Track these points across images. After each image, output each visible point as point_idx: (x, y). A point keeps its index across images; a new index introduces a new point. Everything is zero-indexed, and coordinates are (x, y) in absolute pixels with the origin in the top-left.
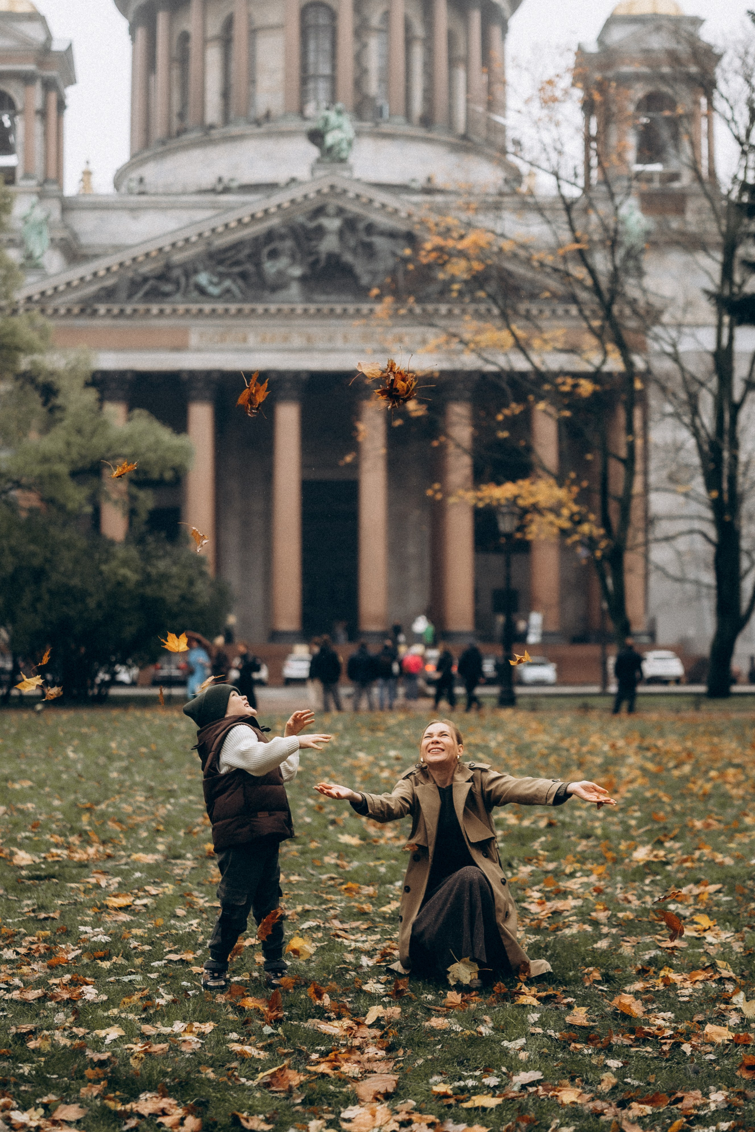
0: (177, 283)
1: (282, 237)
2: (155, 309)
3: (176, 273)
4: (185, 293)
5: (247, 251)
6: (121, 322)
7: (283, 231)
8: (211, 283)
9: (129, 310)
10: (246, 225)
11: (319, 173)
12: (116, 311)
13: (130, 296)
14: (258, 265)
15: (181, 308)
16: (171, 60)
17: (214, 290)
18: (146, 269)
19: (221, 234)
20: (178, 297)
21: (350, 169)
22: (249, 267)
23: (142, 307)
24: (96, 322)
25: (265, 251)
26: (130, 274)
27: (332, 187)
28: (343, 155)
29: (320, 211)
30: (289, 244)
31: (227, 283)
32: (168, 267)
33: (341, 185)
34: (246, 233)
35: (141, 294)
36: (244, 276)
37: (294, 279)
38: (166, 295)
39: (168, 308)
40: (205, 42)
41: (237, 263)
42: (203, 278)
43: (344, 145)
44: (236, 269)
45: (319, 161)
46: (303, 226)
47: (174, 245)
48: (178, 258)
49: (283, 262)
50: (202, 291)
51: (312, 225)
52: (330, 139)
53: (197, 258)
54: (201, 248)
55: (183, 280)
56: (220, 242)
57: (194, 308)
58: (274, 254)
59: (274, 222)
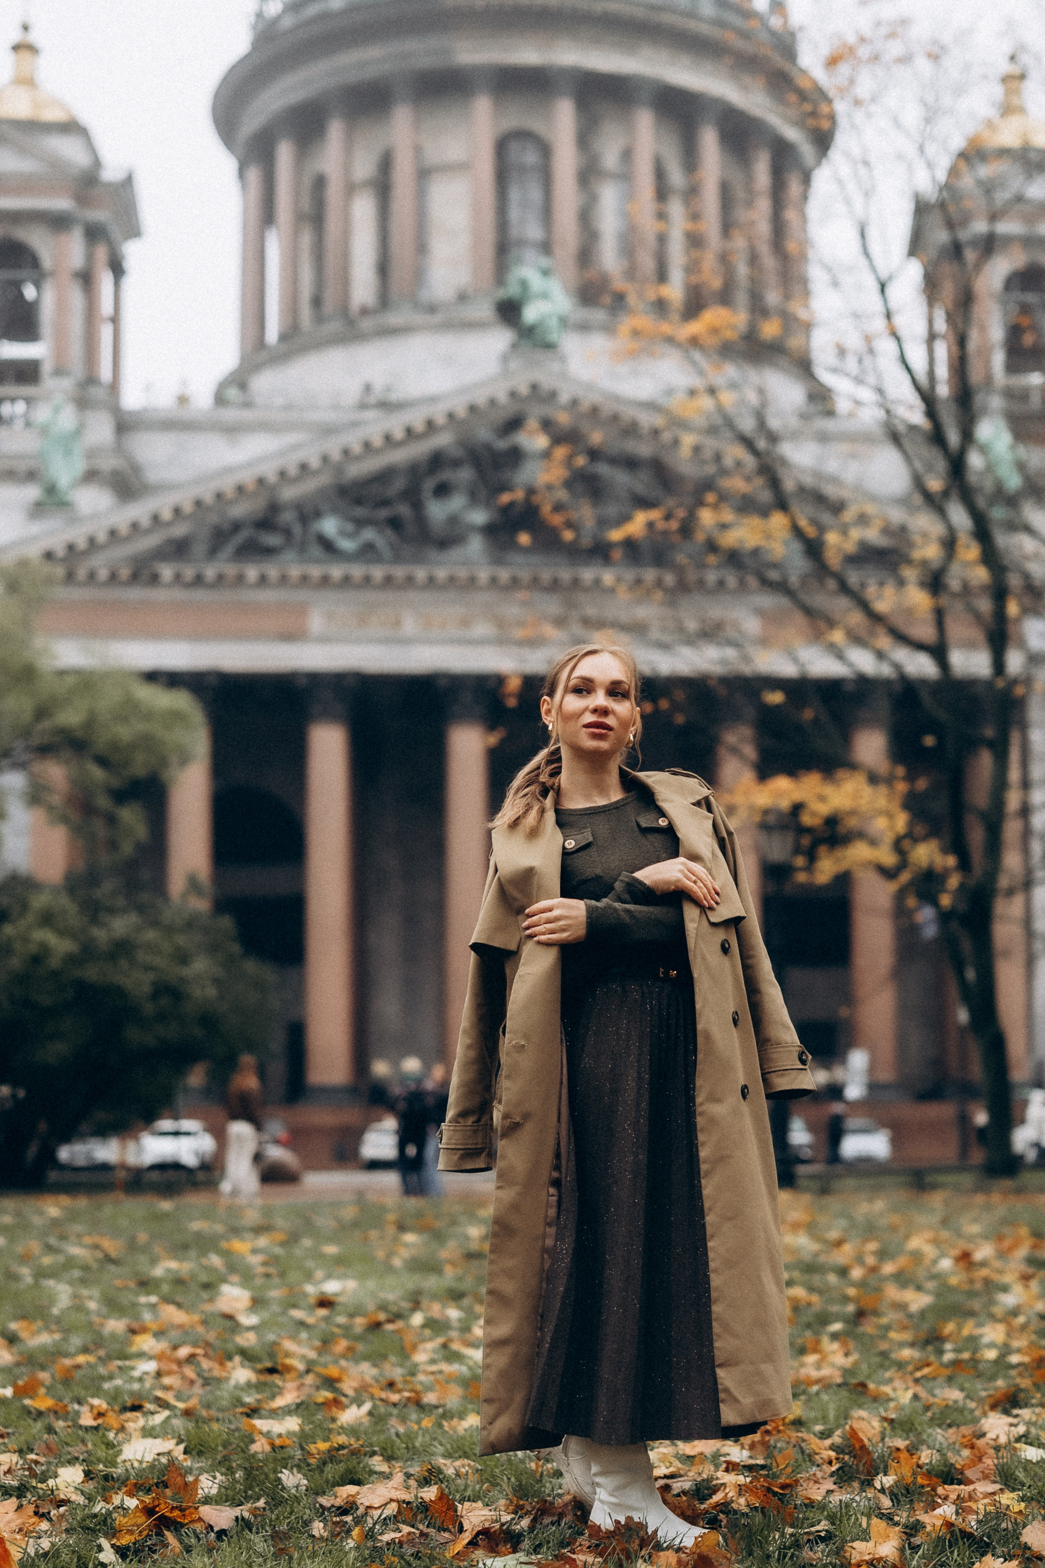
0: (287, 532)
1: (456, 463)
2: (252, 573)
3: (287, 517)
4: (302, 549)
5: (399, 484)
6: (199, 595)
7: (457, 452)
8: (343, 534)
9: (210, 573)
10: (399, 444)
11: (514, 365)
12: (189, 573)
13: (213, 551)
14: (418, 506)
15: (295, 572)
16: (300, 218)
17: (347, 545)
18: (240, 510)
19: (358, 458)
20: (289, 555)
21: (563, 360)
22: (404, 510)
23: (230, 570)
24: (159, 595)
25: (429, 484)
26: (213, 519)
27: (534, 387)
28: (553, 337)
29: (514, 424)
30: (465, 475)
31: (369, 534)
32: (274, 508)
33: (547, 382)
34: (399, 456)
35: (229, 549)
36: (395, 523)
37: (473, 528)
38: (269, 552)
39: (273, 572)
40: (351, 189)
41: (385, 503)
42: (329, 526)
43: (554, 323)
44: (383, 513)
45: (514, 346)
46: (488, 447)
47: (282, 474)
48: (289, 494)
49: (457, 503)
50: (327, 545)
51: (502, 445)
52: (531, 314)
53: (322, 492)
54: (324, 480)
55: (297, 530)
56: (356, 471)
57: (315, 572)
58: (443, 490)
59: (443, 440)
